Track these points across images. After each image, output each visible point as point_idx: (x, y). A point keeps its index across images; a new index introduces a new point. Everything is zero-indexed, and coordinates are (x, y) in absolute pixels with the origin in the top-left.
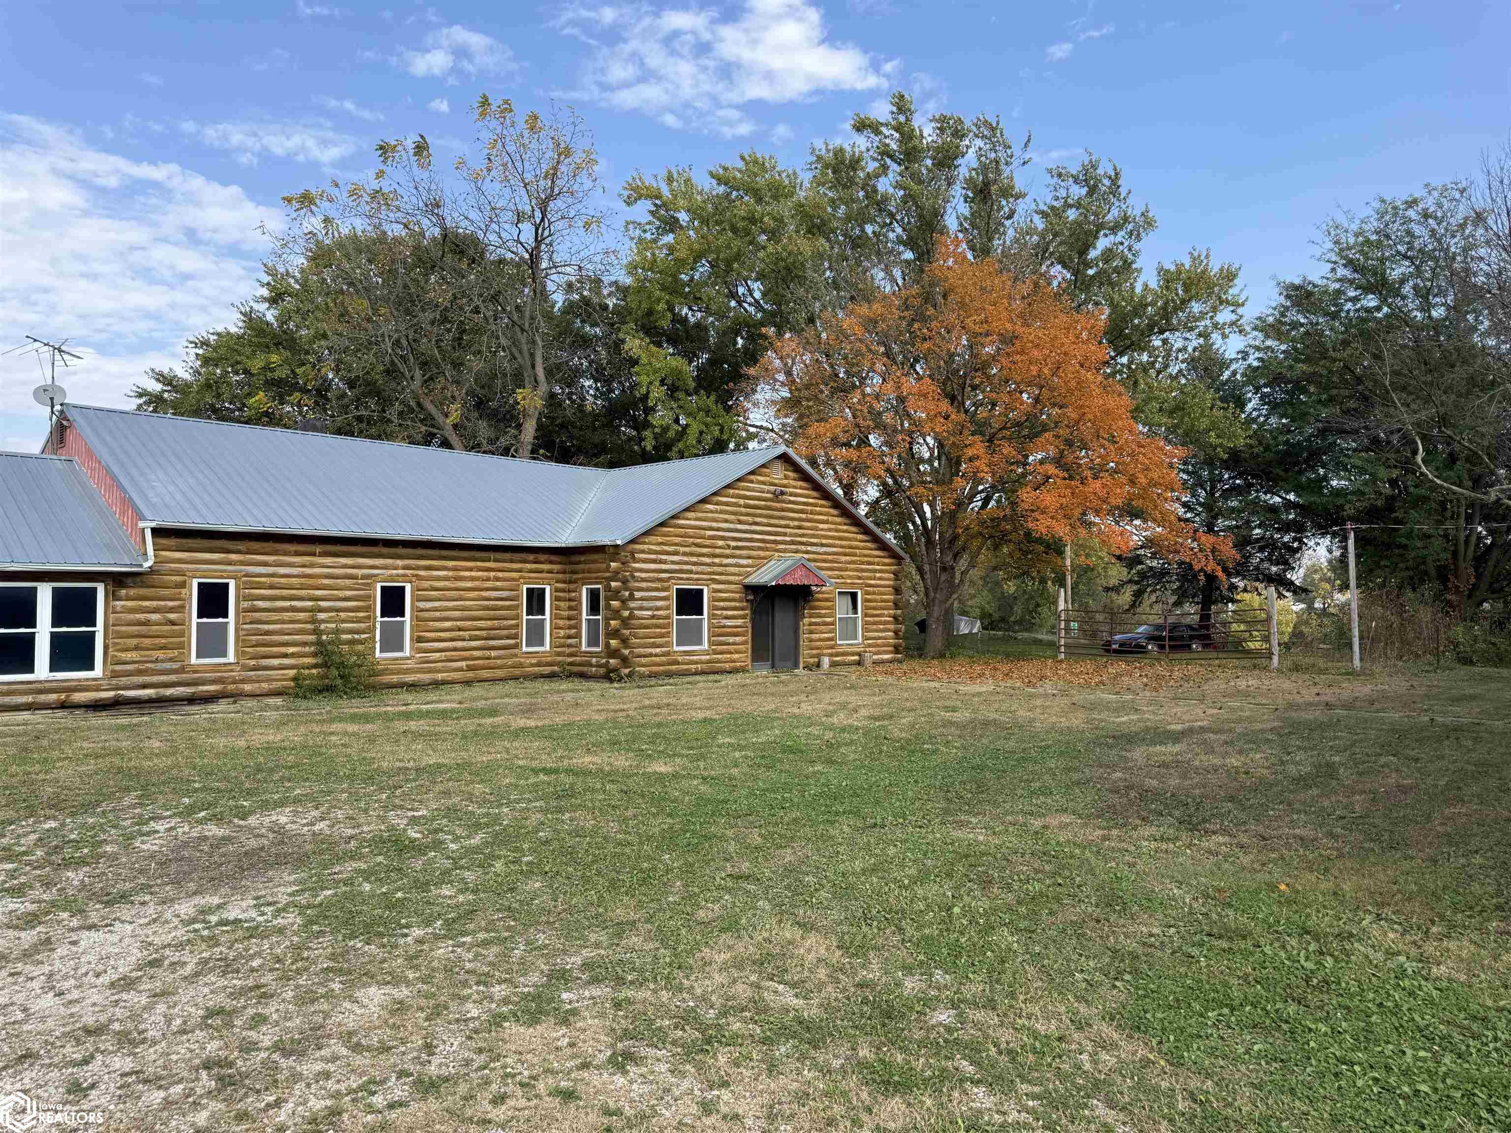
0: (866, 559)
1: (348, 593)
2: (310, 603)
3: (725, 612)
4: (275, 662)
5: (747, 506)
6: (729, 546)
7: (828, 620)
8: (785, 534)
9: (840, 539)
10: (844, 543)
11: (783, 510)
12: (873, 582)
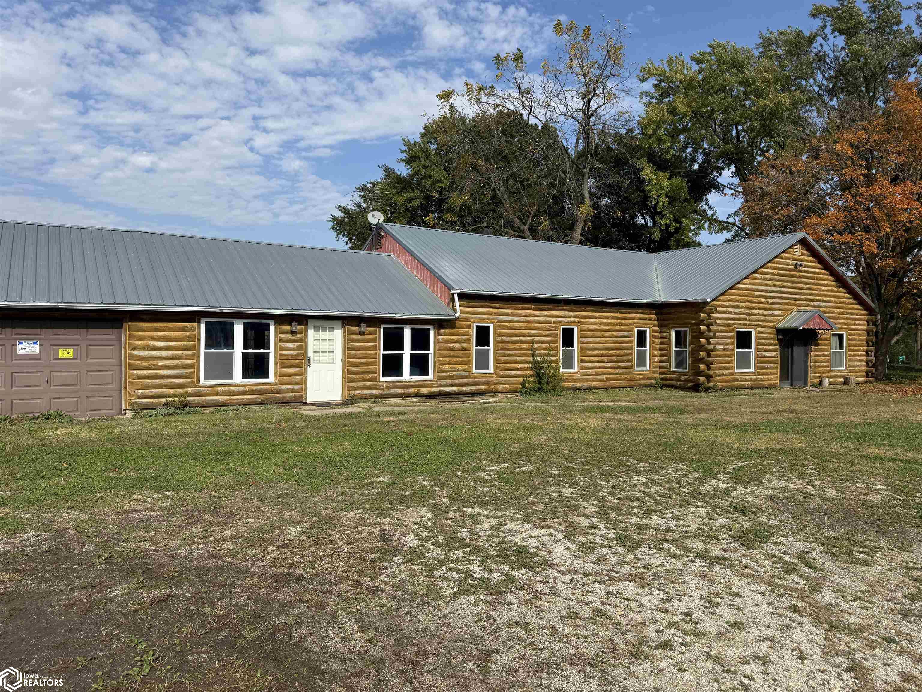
0: (850, 311)
1: (548, 332)
2: (529, 338)
3: (765, 347)
4: (513, 373)
5: (779, 275)
6: (768, 302)
7: (826, 353)
8: (801, 294)
9: (835, 297)
10: (836, 300)
11: (800, 277)
12: (853, 327)
